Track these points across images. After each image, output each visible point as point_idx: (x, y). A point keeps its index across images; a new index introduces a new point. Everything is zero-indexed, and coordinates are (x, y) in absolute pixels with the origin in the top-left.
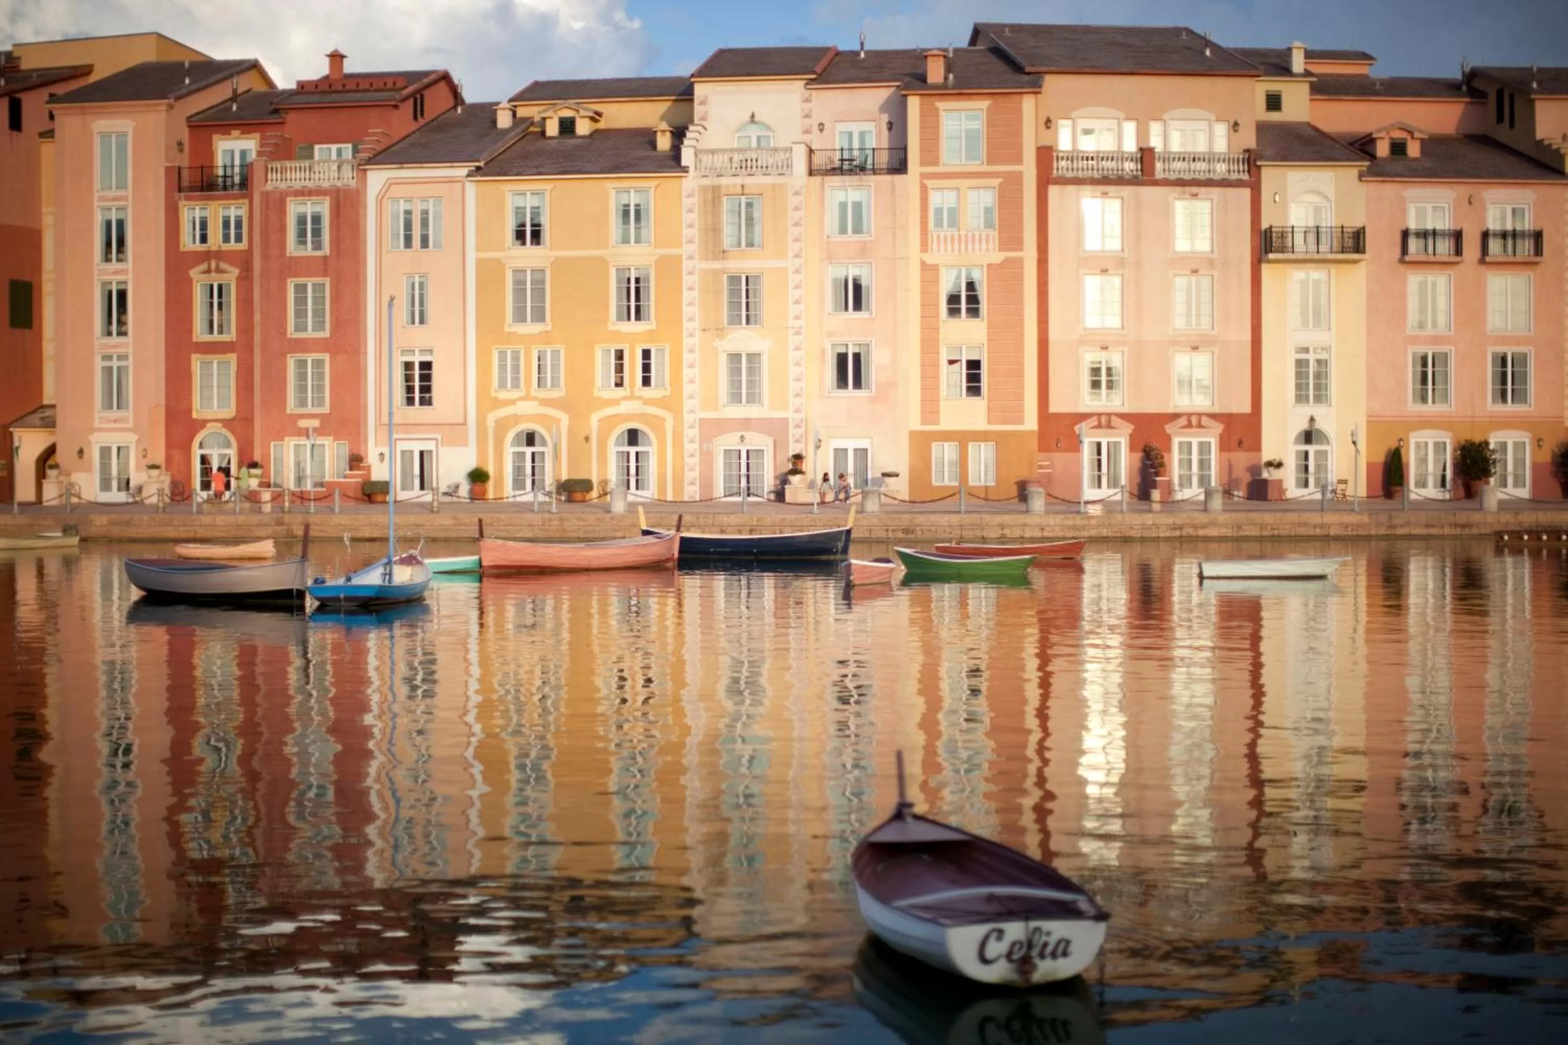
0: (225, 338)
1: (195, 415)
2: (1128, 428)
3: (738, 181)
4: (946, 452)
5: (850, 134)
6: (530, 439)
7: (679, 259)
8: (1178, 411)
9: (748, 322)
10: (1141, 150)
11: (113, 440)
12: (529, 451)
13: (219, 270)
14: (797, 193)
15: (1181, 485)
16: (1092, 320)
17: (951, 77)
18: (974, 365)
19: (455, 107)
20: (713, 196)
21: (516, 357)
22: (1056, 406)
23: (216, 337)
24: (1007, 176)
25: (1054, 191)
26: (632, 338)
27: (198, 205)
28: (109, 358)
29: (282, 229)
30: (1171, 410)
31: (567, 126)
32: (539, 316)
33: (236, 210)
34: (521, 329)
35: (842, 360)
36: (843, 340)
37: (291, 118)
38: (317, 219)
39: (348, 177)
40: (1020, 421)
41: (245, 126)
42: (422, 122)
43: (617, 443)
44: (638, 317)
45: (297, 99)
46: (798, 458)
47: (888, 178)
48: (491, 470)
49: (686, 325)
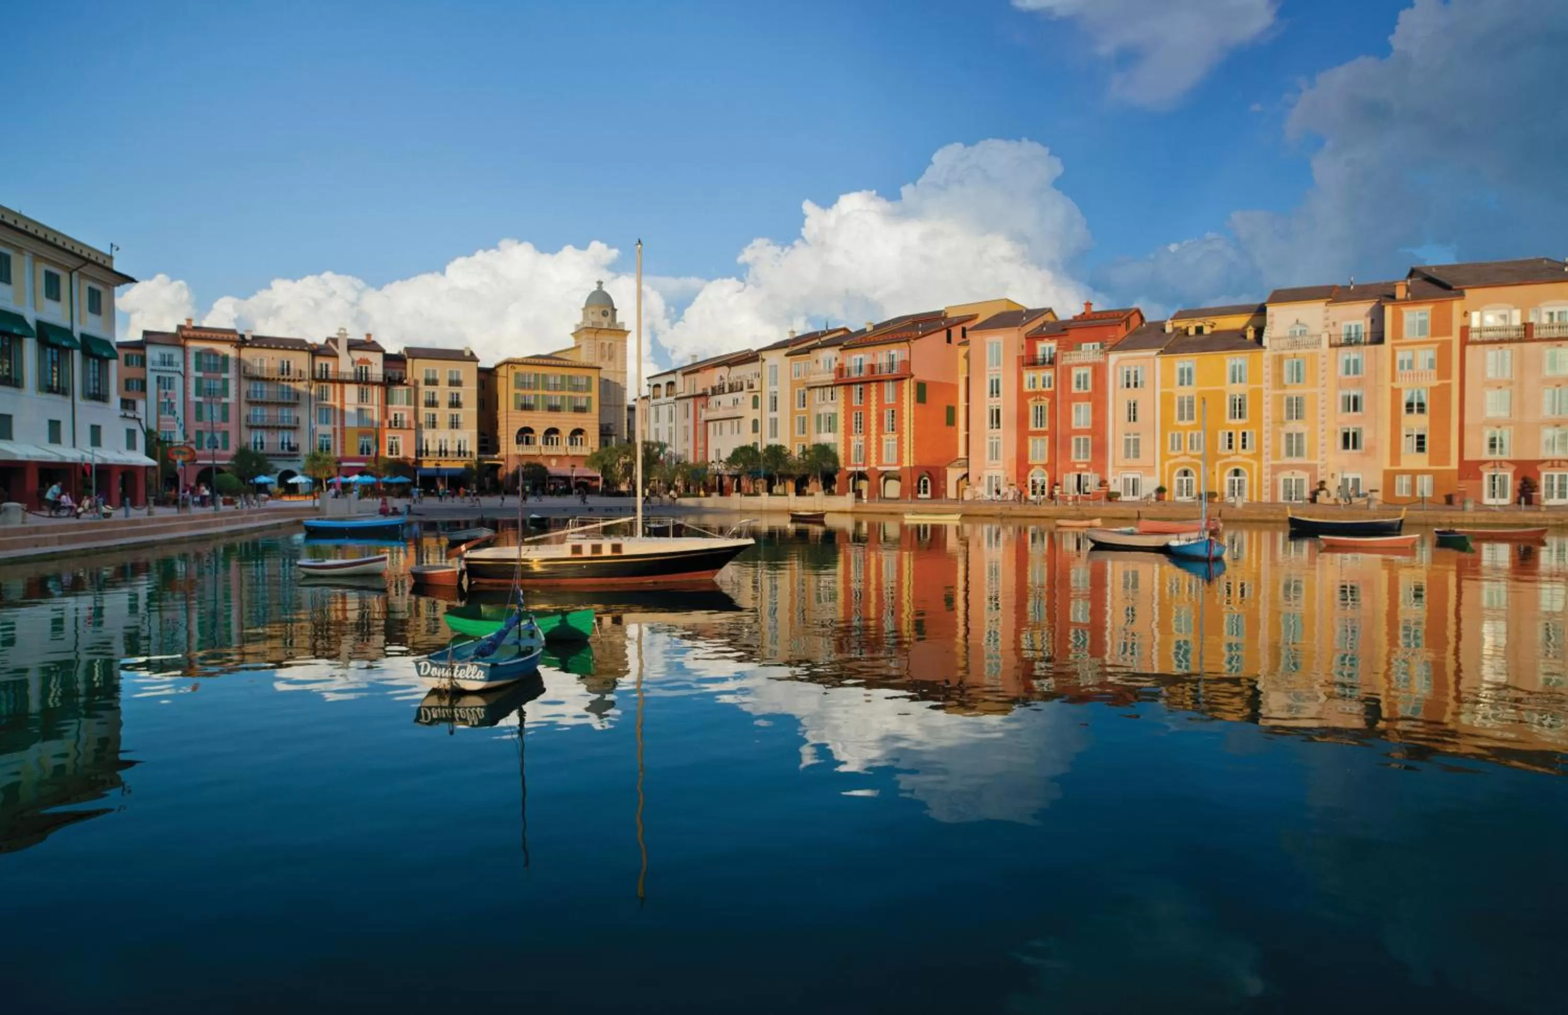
0: (1043, 429)
1: (1030, 462)
2: (1513, 468)
3: (1292, 352)
4: (1403, 482)
5: (1350, 327)
6: (1186, 473)
7: (1261, 389)
8: (1546, 458)
9: (1297, 418)
10: (1525, 324)
11: (995, 473)
12: (1185, 479)
13: (1041, 400)
14: (1324, 356)
15: (1546, 497)
16: (1490, 413)
17: (1409, 295)
18: (1421, 438)
19: (1141, 324)
20: (1279, 360)
21: (1179, 436)
22: (1468, 457)
23: (1039, 429)
24: (1443, 342)
25: (1469, 349)
26: (1237, 427)
27: (1031, 372)
28: (992, 438)
29: (1070, 382)
30: (1541, 458)
31: (1199, 330)
32: (1191, 417)
33: (1048, 373)
34: (1181, 423)
35: (1346, 436)
36: (1347, 426)
37: (1071, 332)
38: (1085, 376)
39: (1099, 358)
40: (1448, 464)
41: (1051, 337)
42: (1129, 331)
43: (1229, 475)
44: (1240, 417)
45: (1074, 324)
46: (1323, 483)
47: (1373, 347)
48: (1166, 487)
49: (1264, 420)
